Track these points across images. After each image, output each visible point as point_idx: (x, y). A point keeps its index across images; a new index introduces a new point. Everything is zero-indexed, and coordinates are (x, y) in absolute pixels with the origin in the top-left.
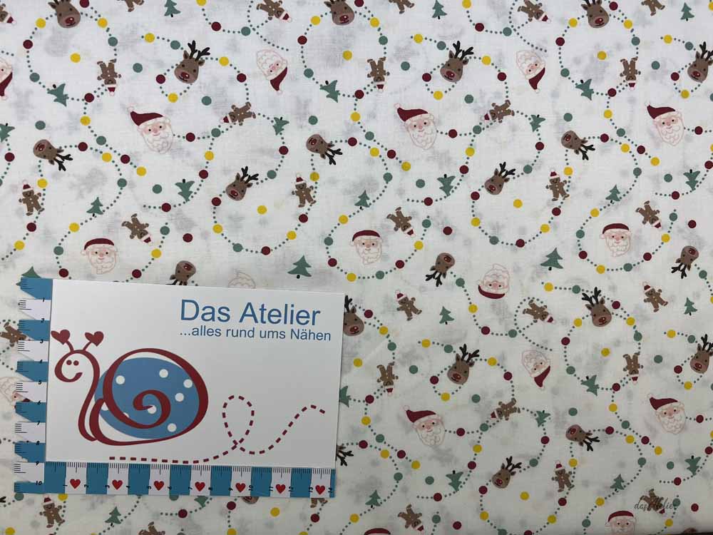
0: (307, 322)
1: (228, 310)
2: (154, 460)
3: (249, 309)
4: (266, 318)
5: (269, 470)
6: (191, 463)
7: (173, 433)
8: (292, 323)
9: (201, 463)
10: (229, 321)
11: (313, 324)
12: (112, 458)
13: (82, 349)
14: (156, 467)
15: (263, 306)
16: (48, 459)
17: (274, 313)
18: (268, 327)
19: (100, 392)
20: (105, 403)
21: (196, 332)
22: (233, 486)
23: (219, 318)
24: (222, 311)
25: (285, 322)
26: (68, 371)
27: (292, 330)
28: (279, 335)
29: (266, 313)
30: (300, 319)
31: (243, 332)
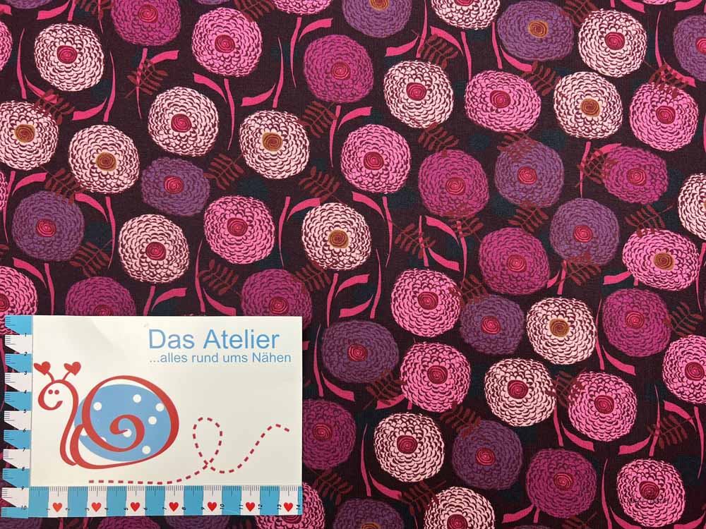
0: (268, 345)
1: (192, 337)
2: (131, 482)
3: (212, 335)
4: (228, 344)
5: (238, 489)
6: (165, 484)
7: (147, 455)
8: (253, 347)
9: (175, 484)
10: (195, 347)
11: (273, 347)
12: (91, 482)
13: (61, 378)
14: (132, 488)
15: (224, 332)
16: (33, 484)
17: (236, 338)
18: (231, 351)
19: (79, 419)
20: (84, 429)
21: (164, 359)
22: (205, 505)
23: (184, 345)
24: (187, 338)
25: (247, 347)
26: (50, 400)
27: (254, 354)
28: (242, 359)
29: (228, 339)
30: (260, 343)
31: (208, 358)
